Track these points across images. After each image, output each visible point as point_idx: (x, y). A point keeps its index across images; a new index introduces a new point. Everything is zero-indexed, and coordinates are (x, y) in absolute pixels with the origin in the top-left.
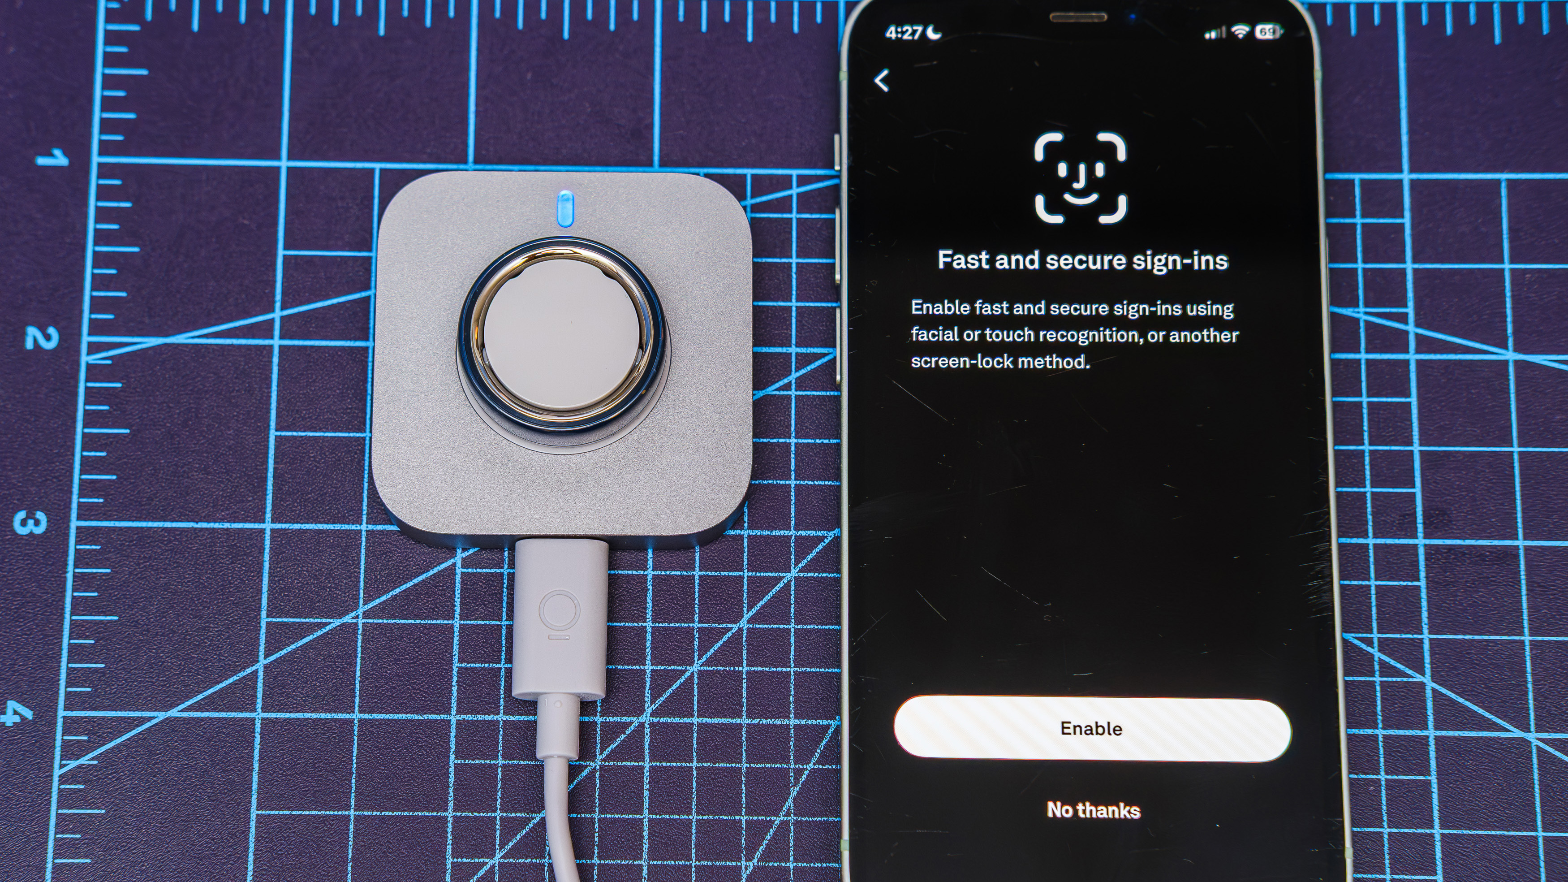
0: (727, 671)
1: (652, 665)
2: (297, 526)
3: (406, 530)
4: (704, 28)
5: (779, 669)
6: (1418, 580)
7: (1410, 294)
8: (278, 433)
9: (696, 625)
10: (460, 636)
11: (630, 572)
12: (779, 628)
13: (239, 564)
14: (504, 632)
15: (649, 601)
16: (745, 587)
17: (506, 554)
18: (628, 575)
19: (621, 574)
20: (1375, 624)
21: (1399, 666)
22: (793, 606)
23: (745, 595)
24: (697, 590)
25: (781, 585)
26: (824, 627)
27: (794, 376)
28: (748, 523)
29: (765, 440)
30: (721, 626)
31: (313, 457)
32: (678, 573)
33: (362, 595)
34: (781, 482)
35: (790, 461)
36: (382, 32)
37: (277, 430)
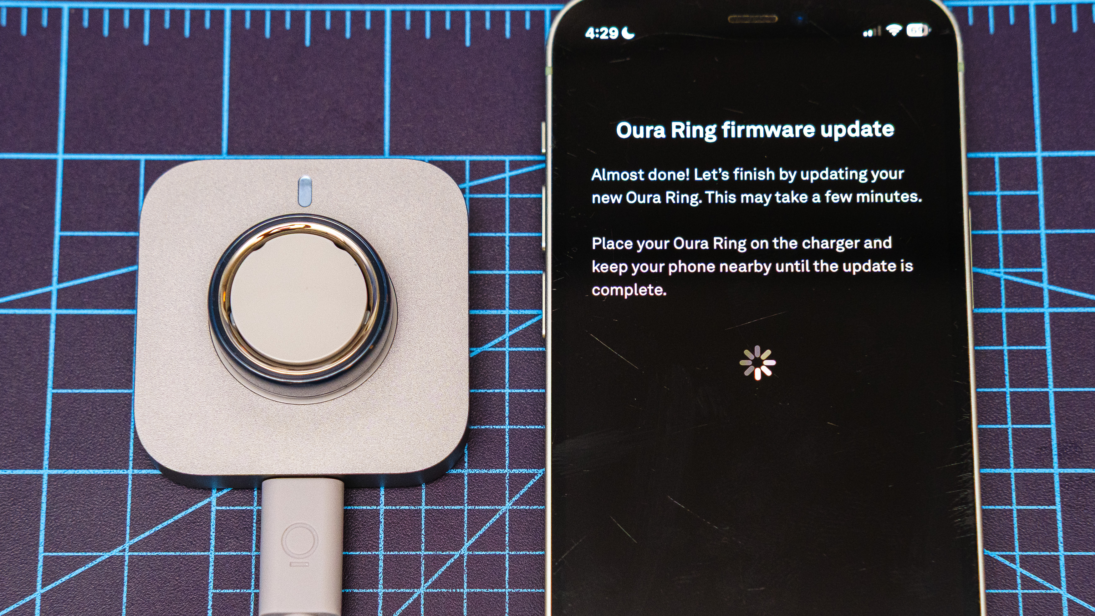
0: (450, 593)
1: (384, 588)
2: (71, 472)
3: (168, 474)
4: (428, 35)
5: (496, 590)
6: (1054, 504)
7: (1044, 256)
8: (55, 391)
9: (423, 553)
10: (215, 566)
11: (364, 508)
12: (495, 555)
13: (20, 505)
14: (254, 562)
15: (381, 532)
16: (466, 519)
17: (256, 493)
18: (363, 510)
19: (357, 509)
20: (1017, 544)
21: (1038, 579)
22: (507, 535)
23: (466, 526)
24: (423, 522)
25: (497, 516)
26: (534, 553)
27: (508, 334)
28: (468, 463)
29: (483, 391)
30: (444, 553)
31: (85, 411)
32: (407, 508)
33: (128, 531)
34: (497, 427)
35: (505, 408)
36: (146, 41)
37: (53, 388)
